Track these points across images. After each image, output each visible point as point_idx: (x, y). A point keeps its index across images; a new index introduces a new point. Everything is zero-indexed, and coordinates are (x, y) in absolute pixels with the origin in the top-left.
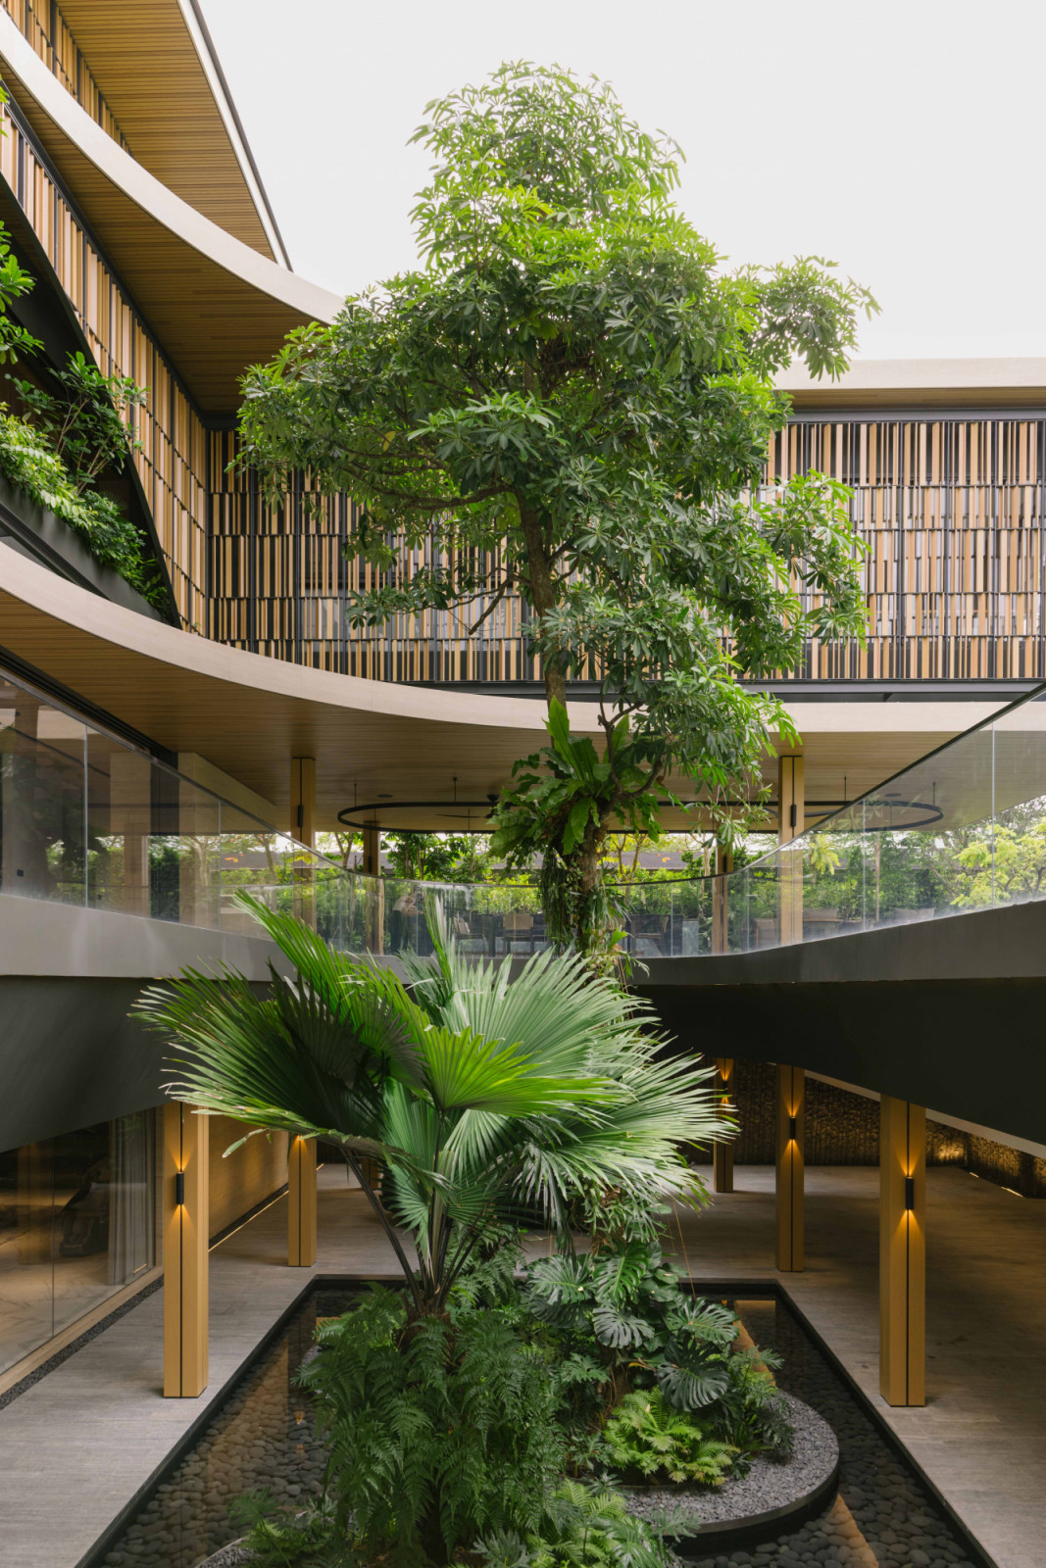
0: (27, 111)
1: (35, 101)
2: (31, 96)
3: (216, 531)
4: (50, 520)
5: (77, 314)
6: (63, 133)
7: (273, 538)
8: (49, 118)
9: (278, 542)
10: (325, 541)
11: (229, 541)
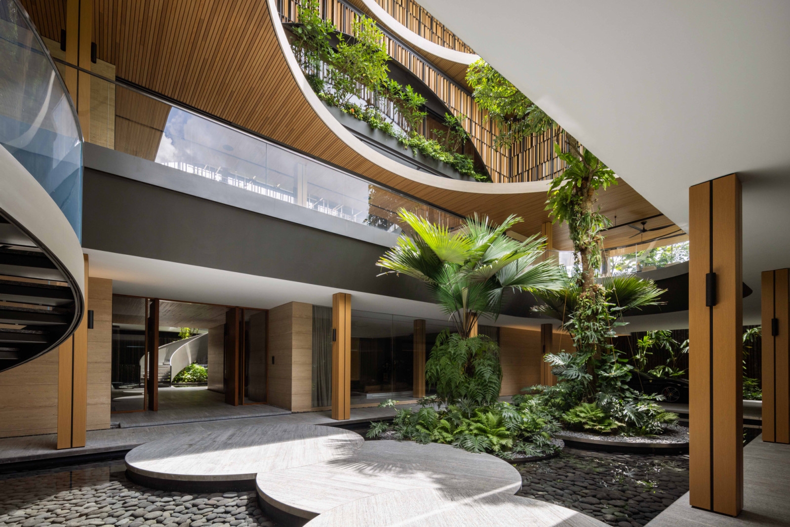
0: (425, 56)
1: (426, 52)
2: (425, 51)
3: (512, 156)
4: (441, 164)
5: (446, 104)
6: (435, 56)
7: (529, 149)
8: (431, 54)
9: (531, 150)
10: (546, 143)
11: (516, 157)
